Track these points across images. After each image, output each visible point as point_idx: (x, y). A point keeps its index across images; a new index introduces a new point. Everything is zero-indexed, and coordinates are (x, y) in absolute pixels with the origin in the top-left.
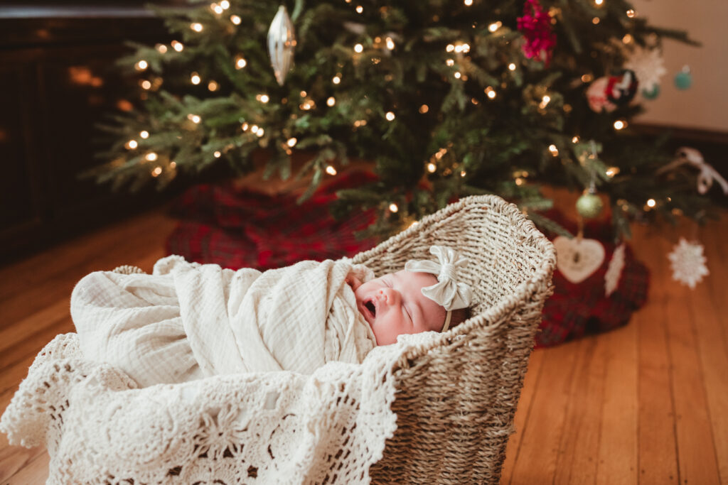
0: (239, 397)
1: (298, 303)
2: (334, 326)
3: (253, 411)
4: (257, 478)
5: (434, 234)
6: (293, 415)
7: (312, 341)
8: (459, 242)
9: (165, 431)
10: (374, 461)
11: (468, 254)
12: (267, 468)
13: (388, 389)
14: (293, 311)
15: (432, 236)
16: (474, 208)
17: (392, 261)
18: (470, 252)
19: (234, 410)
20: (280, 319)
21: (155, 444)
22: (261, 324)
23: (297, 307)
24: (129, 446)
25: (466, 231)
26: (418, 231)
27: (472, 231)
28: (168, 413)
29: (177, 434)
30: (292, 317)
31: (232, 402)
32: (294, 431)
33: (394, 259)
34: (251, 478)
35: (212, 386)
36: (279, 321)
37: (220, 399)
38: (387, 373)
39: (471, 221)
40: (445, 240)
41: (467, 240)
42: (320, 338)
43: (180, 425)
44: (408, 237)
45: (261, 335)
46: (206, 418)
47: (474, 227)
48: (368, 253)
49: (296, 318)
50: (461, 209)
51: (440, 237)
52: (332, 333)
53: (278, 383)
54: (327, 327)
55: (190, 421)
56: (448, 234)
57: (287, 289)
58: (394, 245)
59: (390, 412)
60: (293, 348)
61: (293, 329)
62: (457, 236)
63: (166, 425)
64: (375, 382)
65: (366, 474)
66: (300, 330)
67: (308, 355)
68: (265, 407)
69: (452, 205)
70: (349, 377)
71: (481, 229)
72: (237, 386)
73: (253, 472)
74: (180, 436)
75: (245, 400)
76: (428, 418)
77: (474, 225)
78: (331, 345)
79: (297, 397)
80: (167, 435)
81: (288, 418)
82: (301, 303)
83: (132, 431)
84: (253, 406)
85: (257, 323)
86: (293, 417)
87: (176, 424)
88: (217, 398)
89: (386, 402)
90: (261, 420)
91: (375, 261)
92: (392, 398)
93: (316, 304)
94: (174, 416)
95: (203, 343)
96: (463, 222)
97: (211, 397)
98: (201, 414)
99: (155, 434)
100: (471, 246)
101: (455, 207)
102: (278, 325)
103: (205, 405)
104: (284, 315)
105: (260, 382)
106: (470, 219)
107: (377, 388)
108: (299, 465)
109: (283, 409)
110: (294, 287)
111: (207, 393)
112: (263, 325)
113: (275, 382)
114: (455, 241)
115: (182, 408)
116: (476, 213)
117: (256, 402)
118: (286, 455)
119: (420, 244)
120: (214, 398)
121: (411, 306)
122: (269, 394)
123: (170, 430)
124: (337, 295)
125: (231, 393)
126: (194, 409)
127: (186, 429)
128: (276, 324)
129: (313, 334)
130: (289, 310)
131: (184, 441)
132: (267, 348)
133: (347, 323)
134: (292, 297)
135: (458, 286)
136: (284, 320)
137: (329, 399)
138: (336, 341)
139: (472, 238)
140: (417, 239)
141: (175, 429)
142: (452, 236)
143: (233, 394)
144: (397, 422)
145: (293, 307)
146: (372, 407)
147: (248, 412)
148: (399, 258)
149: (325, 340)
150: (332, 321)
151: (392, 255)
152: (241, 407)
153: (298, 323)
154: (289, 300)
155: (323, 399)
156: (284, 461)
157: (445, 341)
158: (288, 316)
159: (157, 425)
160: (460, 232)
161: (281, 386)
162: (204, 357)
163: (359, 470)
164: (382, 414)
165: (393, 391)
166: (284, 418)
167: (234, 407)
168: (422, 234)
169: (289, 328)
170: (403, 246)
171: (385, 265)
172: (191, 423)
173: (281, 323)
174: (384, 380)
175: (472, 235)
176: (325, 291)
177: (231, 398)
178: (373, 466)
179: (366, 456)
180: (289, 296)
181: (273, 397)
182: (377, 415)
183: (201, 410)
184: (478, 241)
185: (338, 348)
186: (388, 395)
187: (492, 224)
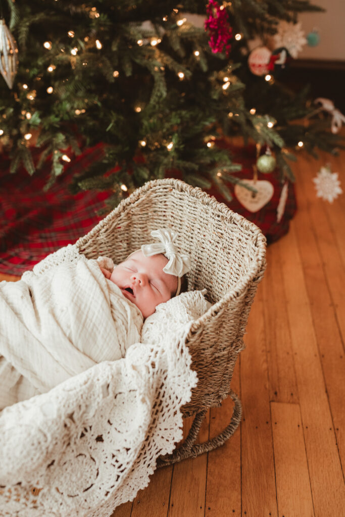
0: (84, 397)
1: (87, 309)
2: (118, 318)
3: (96, 403)
4: (105, 441)
5: (131, 212)
6: (120, 393)
7: (108, 334)
8: (150, 214)
9: (43, 443)
10: (183, 403)
11: (159, 221)
12: (109, 433)
13: (186, 357)
14: (87, 316)
15: (130, 213)
16: (159, 189)
17: (105, 239)
18: (161, 220)
19: (83, 408)
20: (81, 326)
21: (38, 455)
22: (68, 334)
23: (88, 312)
24: (18, 464)
25: (154, 205)
26: (120, 213)
27: (160, 205)
28: (40, 430)
29: (51, 442)
30: (88, 320)
31: (81, 403)
32: (123, 403)
33: (106, 237)
34: (98, 443)
35: (63, 398)
36: (81, 328)
37: (73, 404)
38: (182, 347)
39: (157, 198)
40: (139, 214)
41: (155, 212)
42: (113, 329)
43: (52, 435)
44: (113, 218)
45: (71, 341)
46: (68, 422)
47: (161, 202)
48: (85, 237)
49: (91, 321)
50: (148, 190)
51: (136, 213)
52: (119, 322)
53: (105, 377)
54: (115, 320)
55: (58, 429)
56: (142, 210)
57: (74, 301)
58: (105, 227)
59: (191, 371)
60: (95, 343)
61: (92, 330)
62: (147, 210)
63: (42, 439)
64: (177, 355)
65: (179, 412)
66: (97, 329)
67: (108, 344)
68: (104, 397)
69: (140, 188)
70: (156, 356)
71: (167, 203)
72: (80, 390)
73: (100, 439)
74: (54, 442)
75: (88, 398)
76: (203, 360)
77: (161, 200)
78: (121, 332)
79: (119, 380)
80: (44, 445)
81: (118, 396)
82: (89, 309)
83: (18, 454)
84: (95, 399)
85: (65, 334)
86: (121, 395)
87: (49, 436)
88: (71, 405)
89: (187, 366)
90: (103, 406)
91: (93, 241)
92: (190, 362)
93: (101, 306)
94: (46, 431)
95: (22, 359)
96: (151, 199)
97: (66, 406)
98: (64, 421)
99: (36, 449)
100: (160, 216)
101: (143, 189)
102: (81, 331)
103: (64, 414)
104: (83, 321)
105: (92, 380)
106: (157, 196)
107: (179, 359)
108: (140, 427)
109: (114, 393)
110: (78, 296)
111: (62, 404)
112: (70, 333)
113: (102, 377)
114: (147, 214)
115: (50, 423)
116: (161, 192)
117: (96, 396)
118: (121, 420)
119: (122, 221)
120: (69, 406)
121: (157, 282)
122: (103, 387)
123: (46, 441)
124: (109, 292)
125: (79, 397)
126: (58, 419)
127: (57, 435)
128: (79, 331)
129: (108, 330)
130: (84, 317)
131: (56, 444)
132: (78, 349)
133: (125, 311)
134: (80, 305)
135: (181, 258)
136: (84, 325)
137: (148, 376)
138: (123, 327)
139: (161, 210)
140: (119, 218)
141: (49, 439)
142: (144, 211)
143: (80, 398)
144: (197, 376)
145: (86, 313)
146: (179, 372)
147: (93, 405)
148: (109, 235)
149: (117, 329)
150: (116, 313)
151: (105, 235)
152: (88, 403)
153: (94, 325)
154: (80, 309)
155: (144, 378)
156: (120, 424)
157: (214, 314)
158: (85, 321)
159: (36, 442)
160: (149, 207)
161: (108, 377)
162: (27, 370)
163: (172, 411)
164: (186, 374)
165: (190, 357)
166: (115, 397)
167: (83, 405)
168: (123, 214)
169: (90, 330)
170: (111, 226)
171: (99, 242)
172: (59, 431)
173: (83, 328)
174: (182, 351)
175: (159, 208)
176: (102, 293)
177: (80, 401)
178: (183, 406)
179: (176, 402)
180: (78, 305)
181: (106, 387)
182: (182, 376)
183: (63, 418)
184: (165, 212)
185: (125, 332)
186: (187, 361)
187: (179, 200)
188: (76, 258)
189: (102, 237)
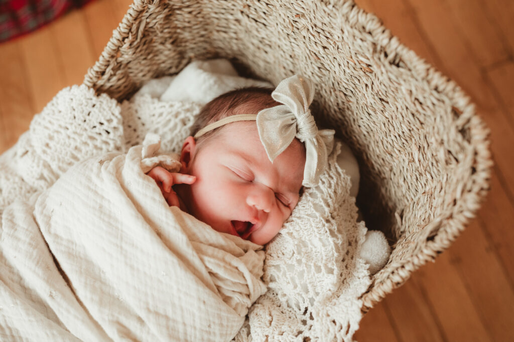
188: (94, 106)
189: (127, 55)
